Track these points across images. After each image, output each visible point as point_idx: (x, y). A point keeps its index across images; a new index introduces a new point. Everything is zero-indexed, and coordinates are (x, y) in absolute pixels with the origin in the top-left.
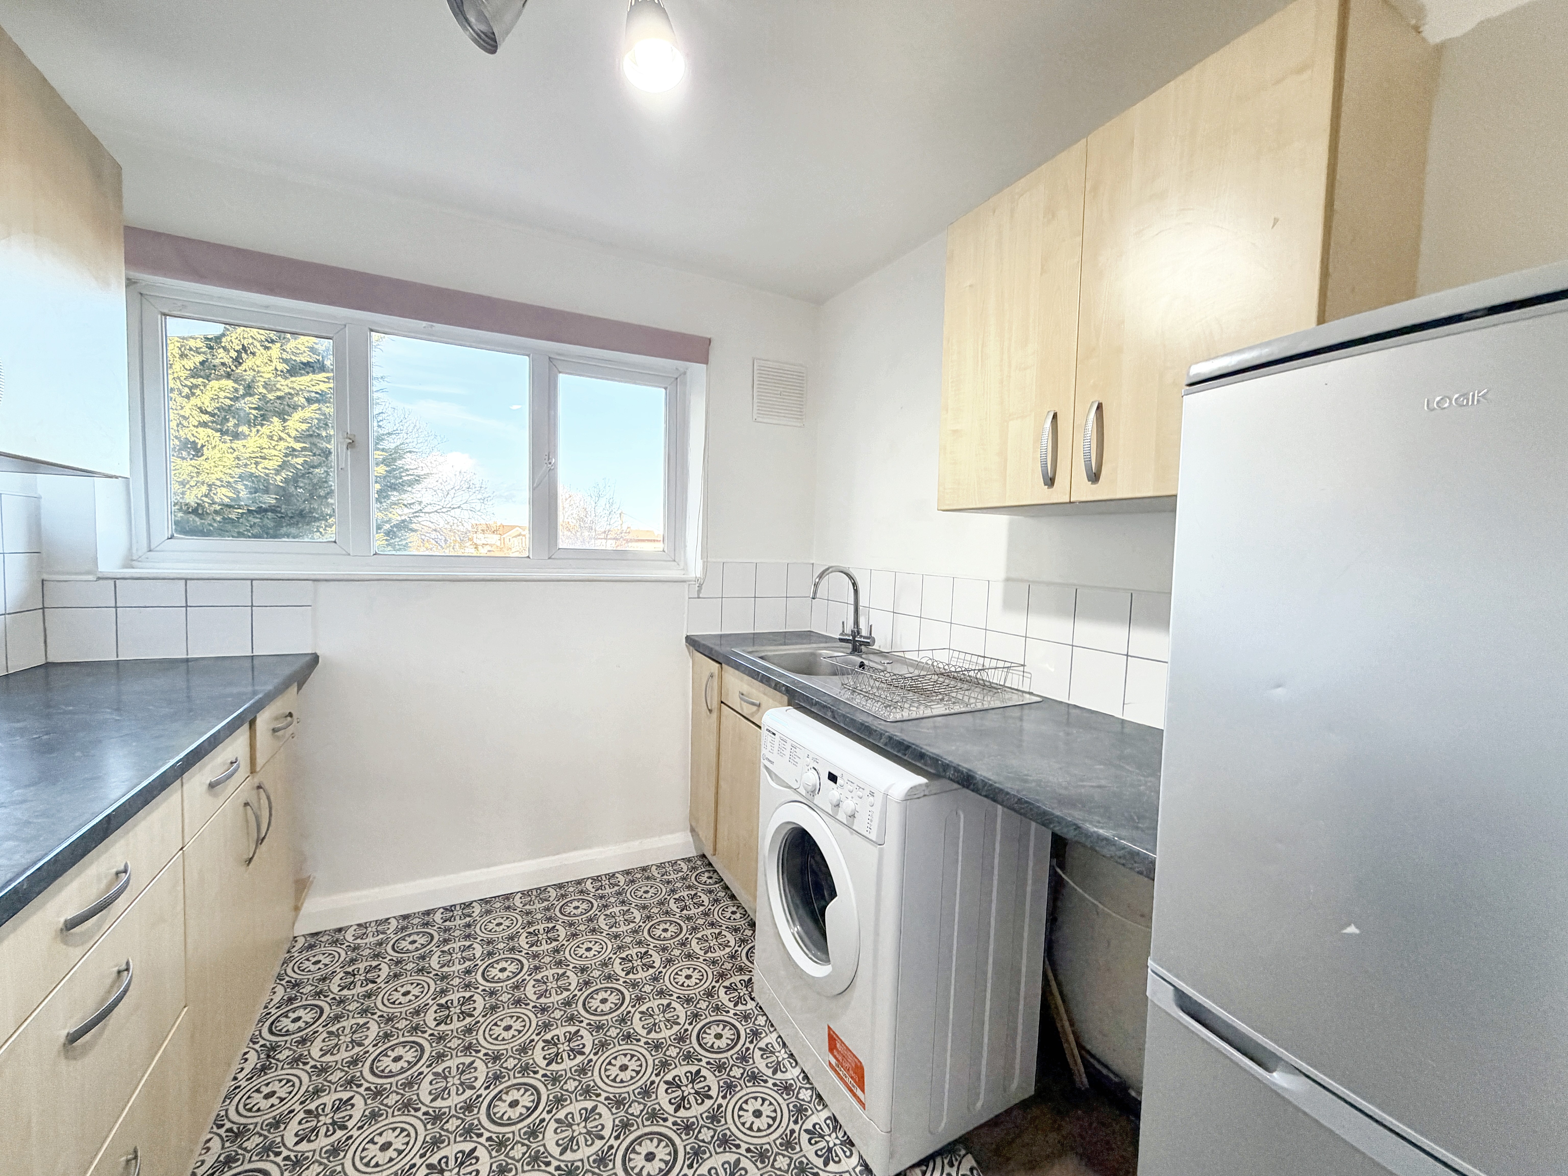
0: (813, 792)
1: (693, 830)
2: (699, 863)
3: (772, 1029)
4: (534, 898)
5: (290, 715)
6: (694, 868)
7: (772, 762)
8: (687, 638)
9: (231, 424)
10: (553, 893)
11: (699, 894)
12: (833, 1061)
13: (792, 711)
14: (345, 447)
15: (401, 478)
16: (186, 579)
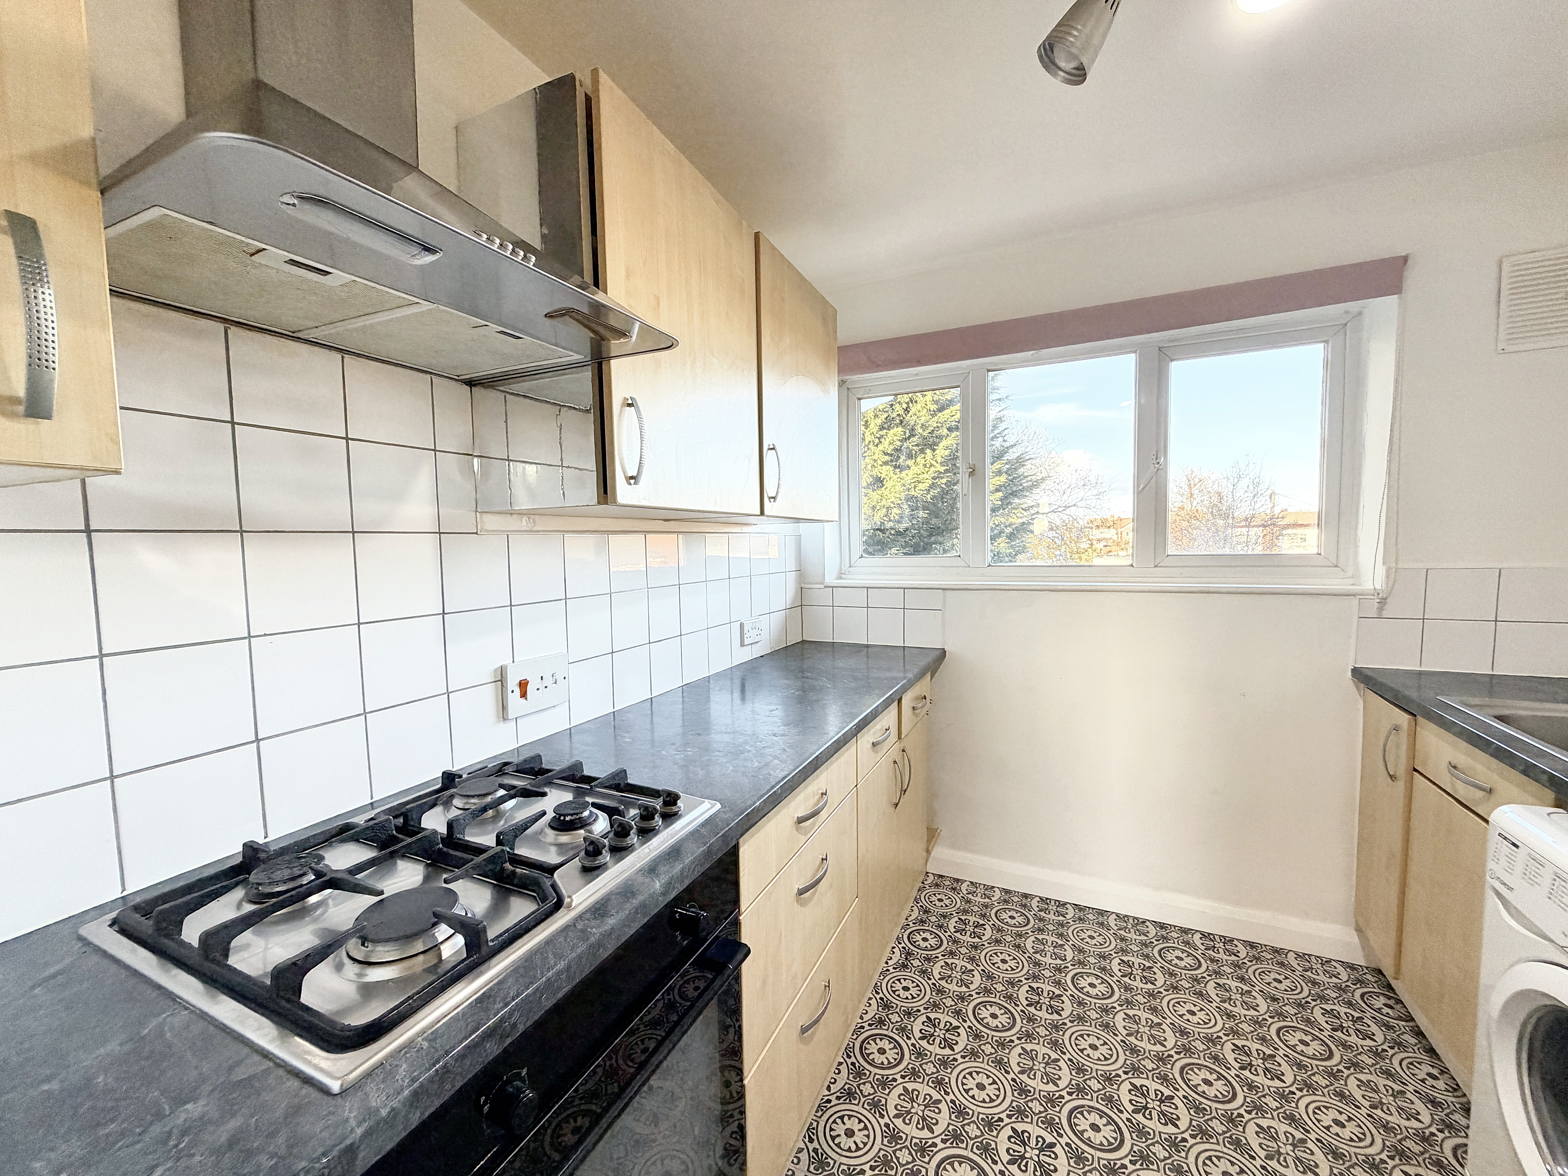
2: (1371, 978)
5: (925, 698)
6: (1363, 982)
7: (1511, 890)
8: (1356, 671)
9: (901, 461)
11: (1367, 1021)
13: (1563, 817)
14: (967, 476)
15: (1021, 485)
16: (868, 588)
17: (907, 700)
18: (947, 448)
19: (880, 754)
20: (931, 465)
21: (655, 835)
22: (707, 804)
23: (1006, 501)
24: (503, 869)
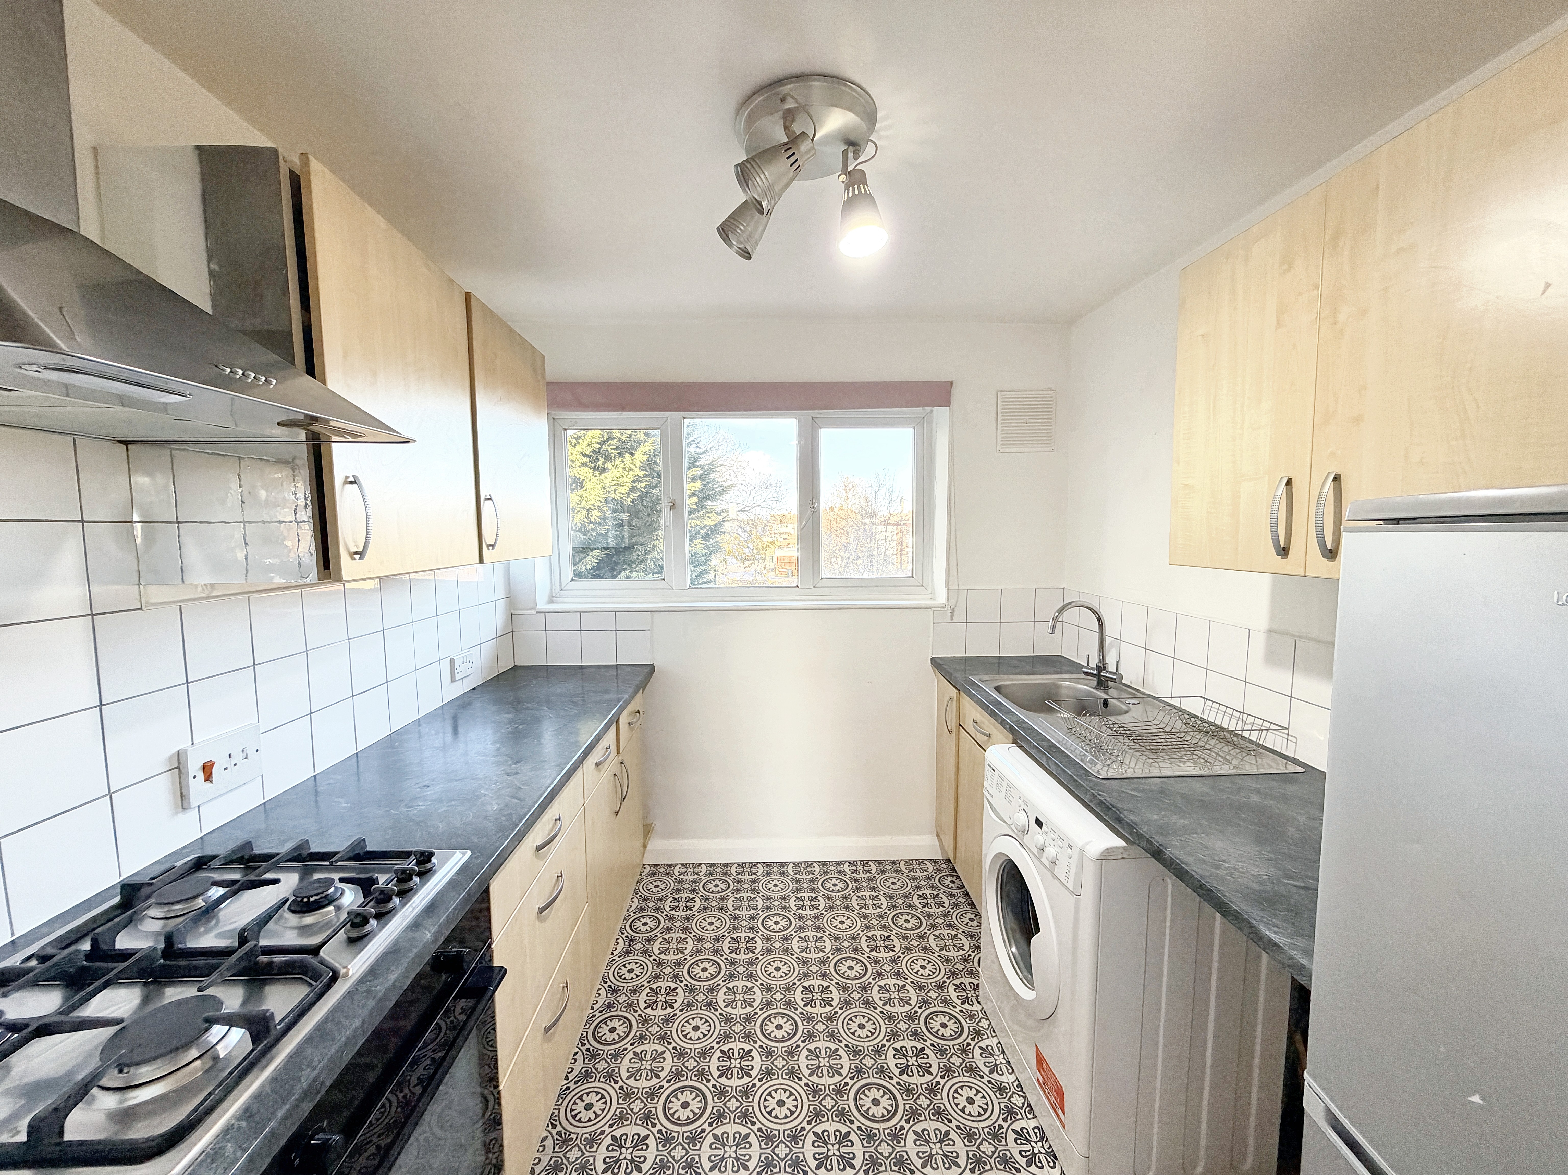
0: (1023, 831)
1: (938, 836)
2: (944, 866)
3: (994, 1034)
4: (802, 870)
5: (638, 712)
6: (940, 870)
7: (992, 796)
8: (932, 659)
9: (600, 463)
10: (817, 869)
11: (941, 895)
12: (1041, 1079)
13: (1016, 749)
14: (669, 509)
15: (713, 489)
16: (580, 612)
17: (624, 719)
18: (644, 454)
19: (602, 773)
20: (631, 469)
21: (415, 893)
22: (458, 854)
23: (700, 506)
24: (256, 963)
